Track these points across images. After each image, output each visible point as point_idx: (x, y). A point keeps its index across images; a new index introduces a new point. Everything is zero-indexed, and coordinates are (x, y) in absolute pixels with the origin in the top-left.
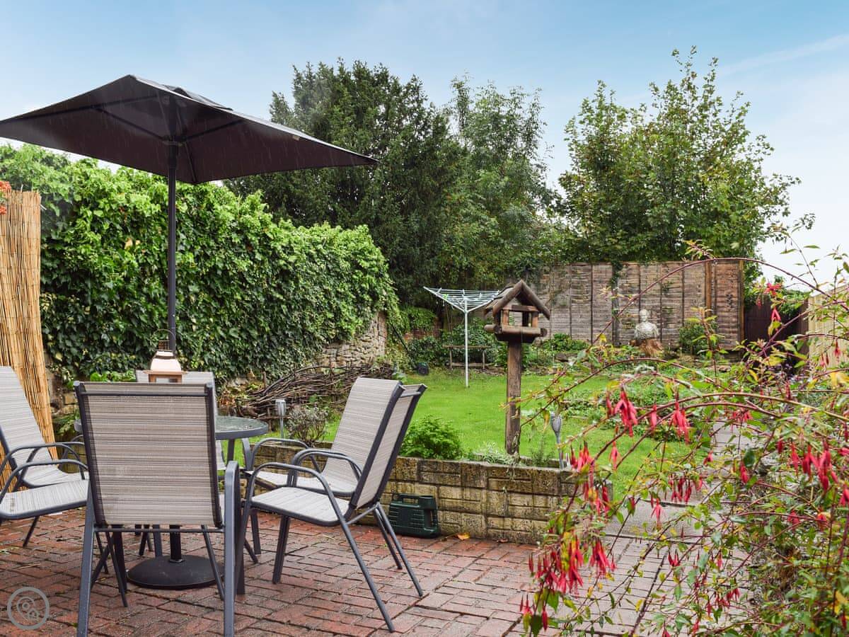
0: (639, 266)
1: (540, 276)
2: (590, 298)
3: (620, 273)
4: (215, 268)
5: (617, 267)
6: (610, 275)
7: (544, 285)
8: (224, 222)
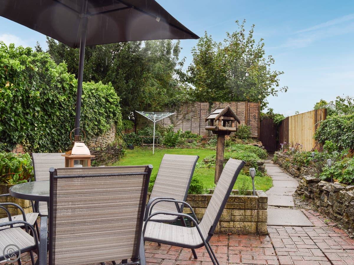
0: (220, 104)
1: (179, 107)
2: (199, 116)
3: (212, 106)
4: (48, 99)
5: (211, 104)
6: (208, 107)
7: (181, 111)
8: (54, 77)
